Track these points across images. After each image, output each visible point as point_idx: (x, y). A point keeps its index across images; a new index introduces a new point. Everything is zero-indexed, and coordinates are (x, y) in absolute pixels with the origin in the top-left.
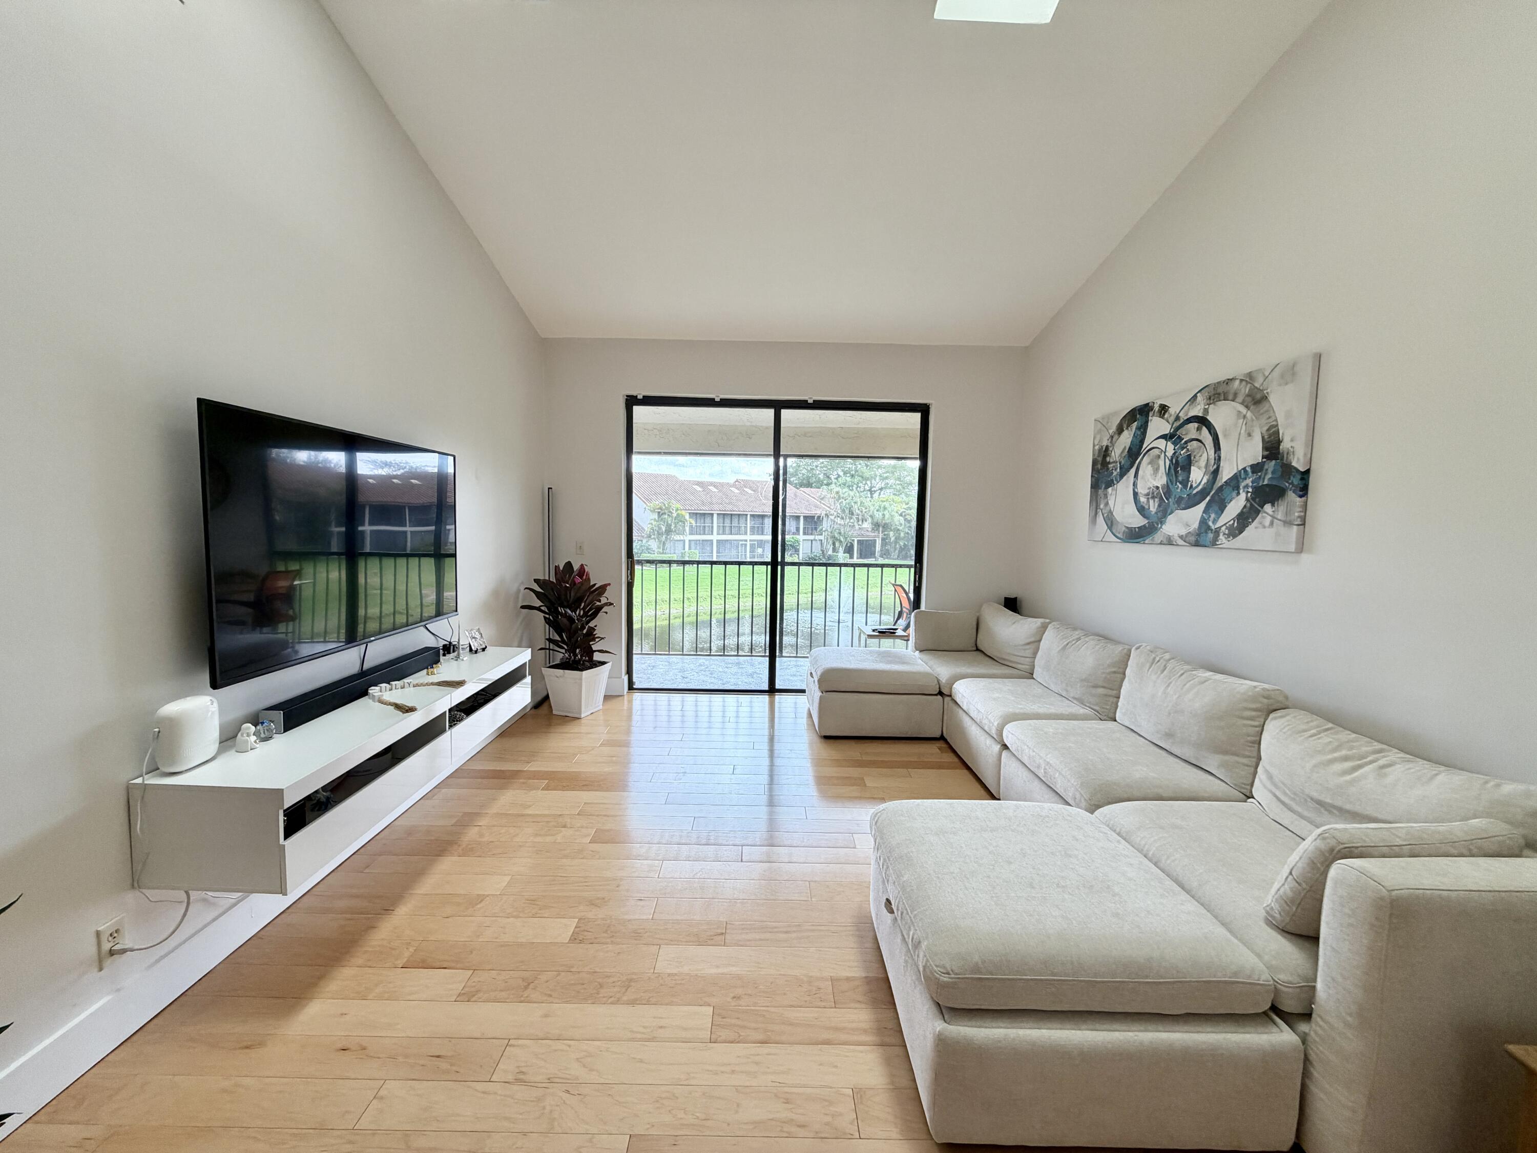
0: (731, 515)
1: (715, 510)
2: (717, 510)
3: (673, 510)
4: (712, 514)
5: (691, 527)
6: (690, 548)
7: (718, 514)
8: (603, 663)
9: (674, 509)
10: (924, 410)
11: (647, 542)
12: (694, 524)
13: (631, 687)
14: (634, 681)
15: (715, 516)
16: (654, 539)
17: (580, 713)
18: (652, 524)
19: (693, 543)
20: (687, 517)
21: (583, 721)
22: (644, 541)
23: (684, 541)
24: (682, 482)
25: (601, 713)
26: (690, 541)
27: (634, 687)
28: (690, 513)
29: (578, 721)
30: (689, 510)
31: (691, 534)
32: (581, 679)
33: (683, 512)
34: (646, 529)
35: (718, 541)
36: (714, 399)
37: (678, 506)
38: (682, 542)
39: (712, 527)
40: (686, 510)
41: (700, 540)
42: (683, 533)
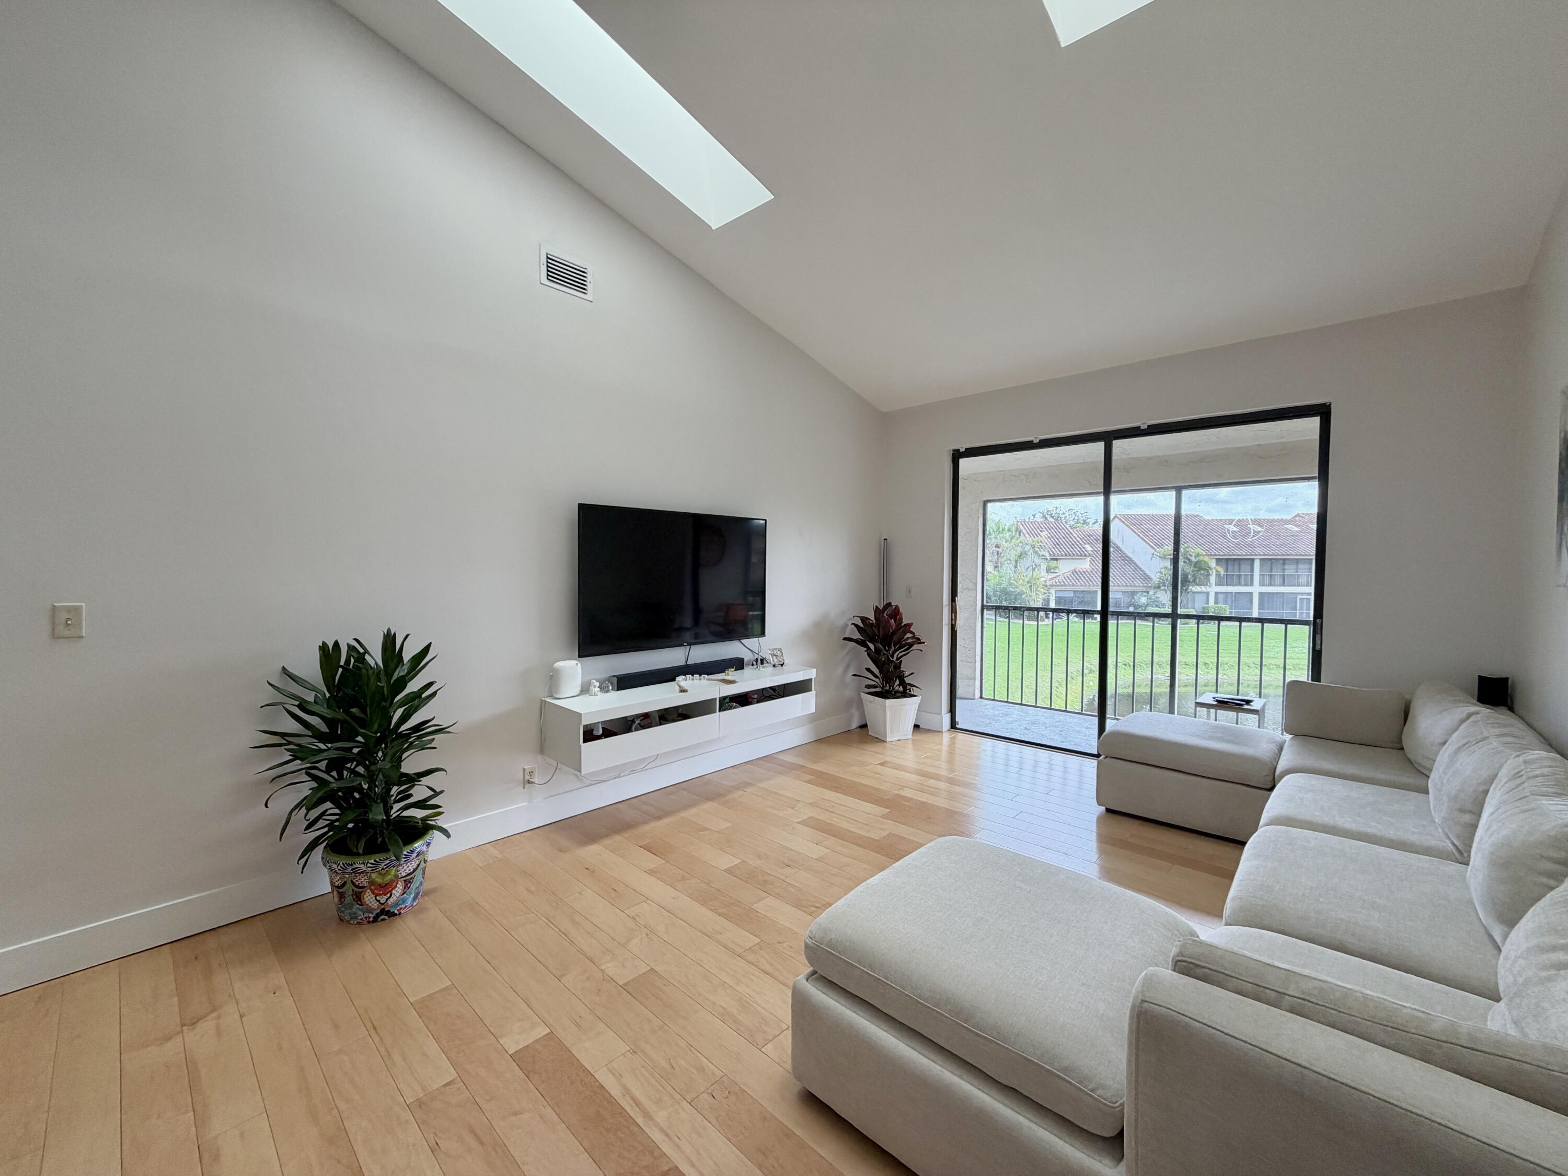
1: (1256, 555)
2: (1260, 555)
3: (1191, 556)
4: (1253, 560)
5: (1218, 575)
6: (1216, 602)
7: (1261, 560)
8: (915, 696)
9: (1193, 555)
10: (1323, 412)
11: (1155, 593)
12: (1222, 573)
13: (953, 725)
14: (957, 720)
15: (1257, 564)
16: (1165, 590)
17: (886, 737)
18: (1161, 573)
19: (1221, 597)
20: (1213, 564)
21: (887, 745)
22: (1151, 593)
23: (1208, 593)
24: (1209, 522)
25: (911, 741)
26: (1217, 593)
27: (957, 726)
28: (1217, 560)
29: (885, 743)
30: (1215, 555)
31: (1218, 584)
32: (885, 706)
33: (1206, 559)
34: (1153, 577)
35: (1261, 594)
36: (1033, 441)
37: (1199, 550)
38: (1205, 595)
39: (1252, 576)
40: (1211, 555)
41: (1232, 593)
42: (1206, 582)
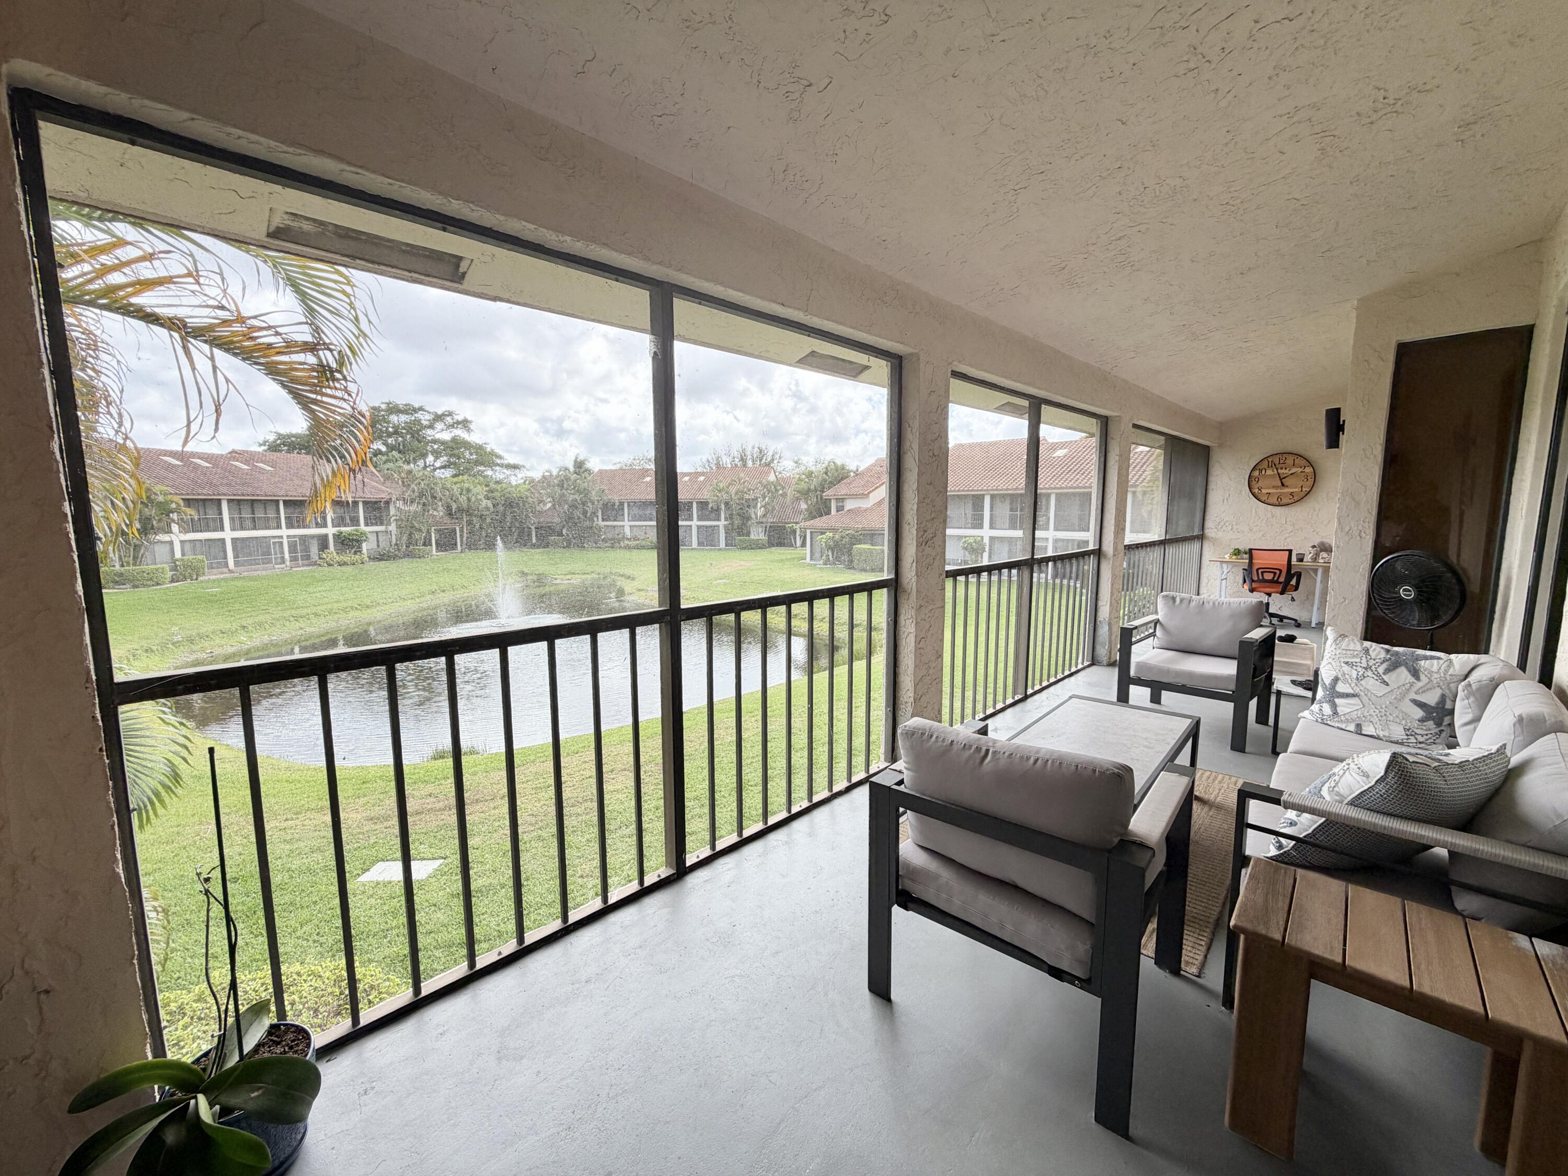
0: (253, 500)
1: (224, 495)
2: (228, 495)
4: (220, 501)
7: (229, 500)
15: (225, 506)
23: (172, 543)
28: (184, 500)
30: (182, 494)
31: (183, 530)
33: (175, 498)
35: (234, 541)
38: (169, 545)
39: (221, 520)
